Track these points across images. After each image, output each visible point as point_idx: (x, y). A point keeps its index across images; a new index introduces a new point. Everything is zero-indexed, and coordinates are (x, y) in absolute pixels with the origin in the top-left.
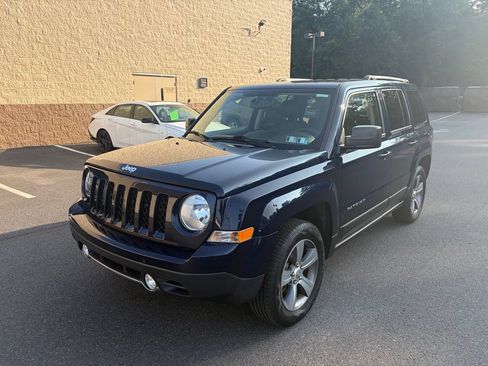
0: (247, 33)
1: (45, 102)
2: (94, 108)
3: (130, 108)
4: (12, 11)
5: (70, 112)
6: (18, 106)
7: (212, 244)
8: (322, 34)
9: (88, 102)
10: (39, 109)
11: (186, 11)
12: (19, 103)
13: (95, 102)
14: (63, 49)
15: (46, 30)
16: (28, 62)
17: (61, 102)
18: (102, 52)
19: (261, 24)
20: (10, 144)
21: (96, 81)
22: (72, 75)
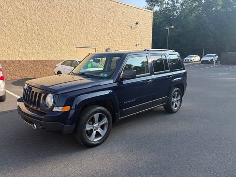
0: (130, 28)
1: (37, 59)
2: (58, 62)
3: (70, 62)
4: (25, 21)
5: (48, 64)
6: (26, 61)
7: (55, 111)
8: (173, 27)
9: (55, 59)
10: (34, 62)
11: (101, 19)
12: (26, 59)
13: (58, 59)
14: (46, 37)
15: (39, 29)
16: (31, 42)
17: (44, 59)
18: (62, 37)
19: (137, 24)
20: (22, 77)
21: (59, 50)
22: (49, 48)
